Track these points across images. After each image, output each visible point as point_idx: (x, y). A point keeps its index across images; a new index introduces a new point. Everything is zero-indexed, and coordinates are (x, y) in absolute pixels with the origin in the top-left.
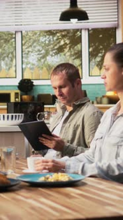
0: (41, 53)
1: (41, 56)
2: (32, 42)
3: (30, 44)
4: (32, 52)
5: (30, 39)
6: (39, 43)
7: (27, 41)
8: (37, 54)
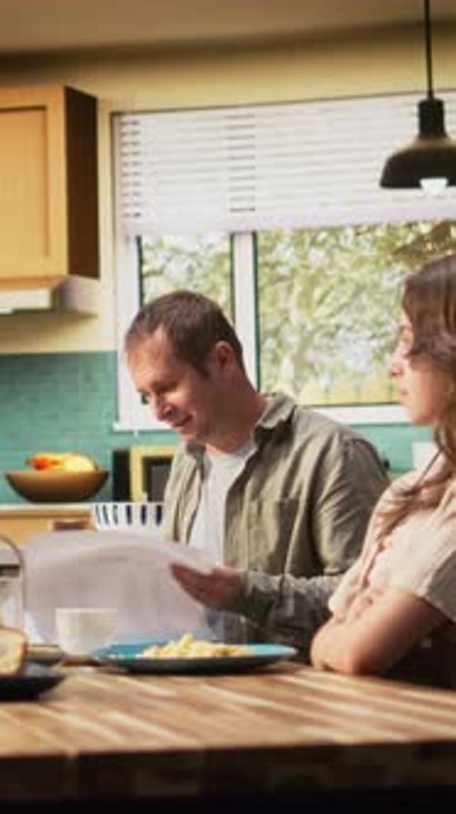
0: (383, 330)
1: (383, 342)
2: (350, 293)
3: (344, 300)
4: (350, 329)
5: (342, 281)
6: (378, 296)
7: (332, 288)
8: (369, 333)
